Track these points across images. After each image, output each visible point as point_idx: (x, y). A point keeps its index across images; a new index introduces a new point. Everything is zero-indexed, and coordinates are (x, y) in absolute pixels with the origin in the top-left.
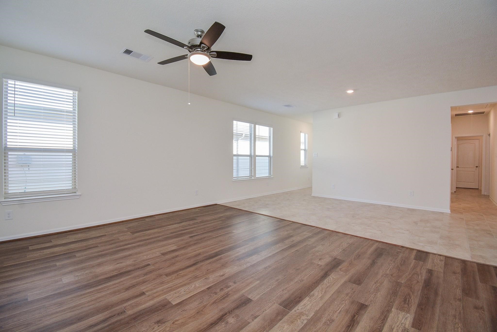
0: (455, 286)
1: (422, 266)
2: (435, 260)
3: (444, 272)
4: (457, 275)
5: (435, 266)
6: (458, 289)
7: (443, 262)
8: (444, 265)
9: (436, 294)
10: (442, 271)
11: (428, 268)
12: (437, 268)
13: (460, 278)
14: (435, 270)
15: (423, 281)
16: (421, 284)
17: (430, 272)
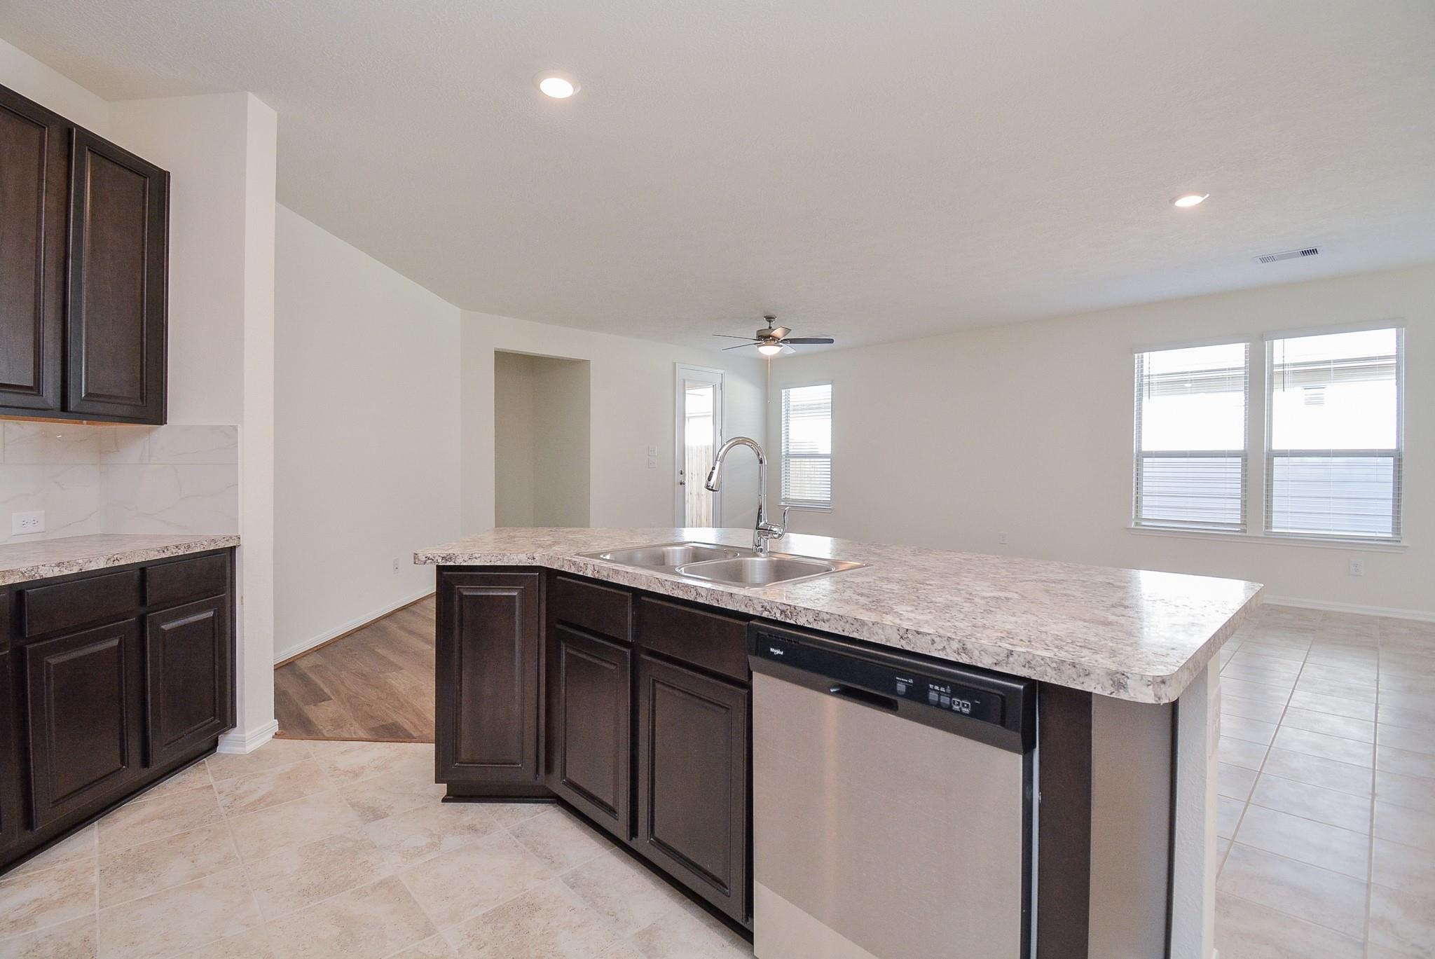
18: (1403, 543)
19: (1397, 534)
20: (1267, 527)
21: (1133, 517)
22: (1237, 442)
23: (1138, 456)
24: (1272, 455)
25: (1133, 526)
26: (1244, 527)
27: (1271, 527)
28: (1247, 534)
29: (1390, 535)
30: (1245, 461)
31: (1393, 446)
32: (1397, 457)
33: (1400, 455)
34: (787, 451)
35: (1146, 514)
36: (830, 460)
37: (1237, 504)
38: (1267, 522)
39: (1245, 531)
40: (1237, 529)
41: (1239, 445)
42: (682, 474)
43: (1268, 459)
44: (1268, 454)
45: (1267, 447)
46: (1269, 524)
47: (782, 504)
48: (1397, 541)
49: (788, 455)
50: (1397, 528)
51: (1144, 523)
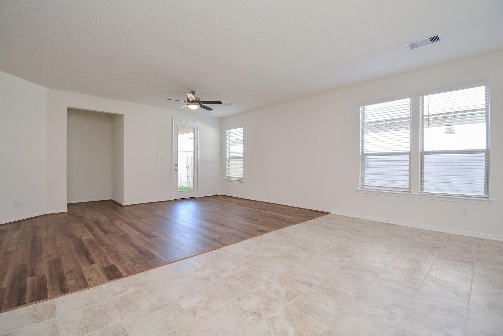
0: (67, 261)
1: (101, 263)
2: (96, 275)
3: (80, 268)
4: (68, 271)
5: (92, 270)
6: (64, 261)
7: (87, 278)
8: (85, 275)
9: (78, 252)
10: (82, 268)
11: (96, 264)
12: (88, 268)
13: (65, 269)
14: (89, 266)
15: (91, 253)
16: (91, 252)
17: (92, 262)
18: (490, 199)
19: (487, 194)
20: (421, 190)
21: (360, 184)
22: (407, 148)
23: (362, 155)
24: (423, 153)
25: (360, 189)
26: (410, 190)
27: (423, 190)
28: (412, 194)
29: (483, 195)
30: (410, 156)
31: (484, 147)
32: (487, 153)
33: (488, 152)
34: (229, 156)
35: (366, 183)
36: (243, 160)
37: (407, 178)
38: (421, 187)
39: (410, 192)
40: (407, 191)
41: (408, 150)
42: (176, 166)
43: (421, 156)
44: (421, 153)
45: (421, 149)
46: (422, 189)
47: (227, 179)
48: (487, 198)
49: (230, 158)
50: (487, 191)
51: (365, 188)
